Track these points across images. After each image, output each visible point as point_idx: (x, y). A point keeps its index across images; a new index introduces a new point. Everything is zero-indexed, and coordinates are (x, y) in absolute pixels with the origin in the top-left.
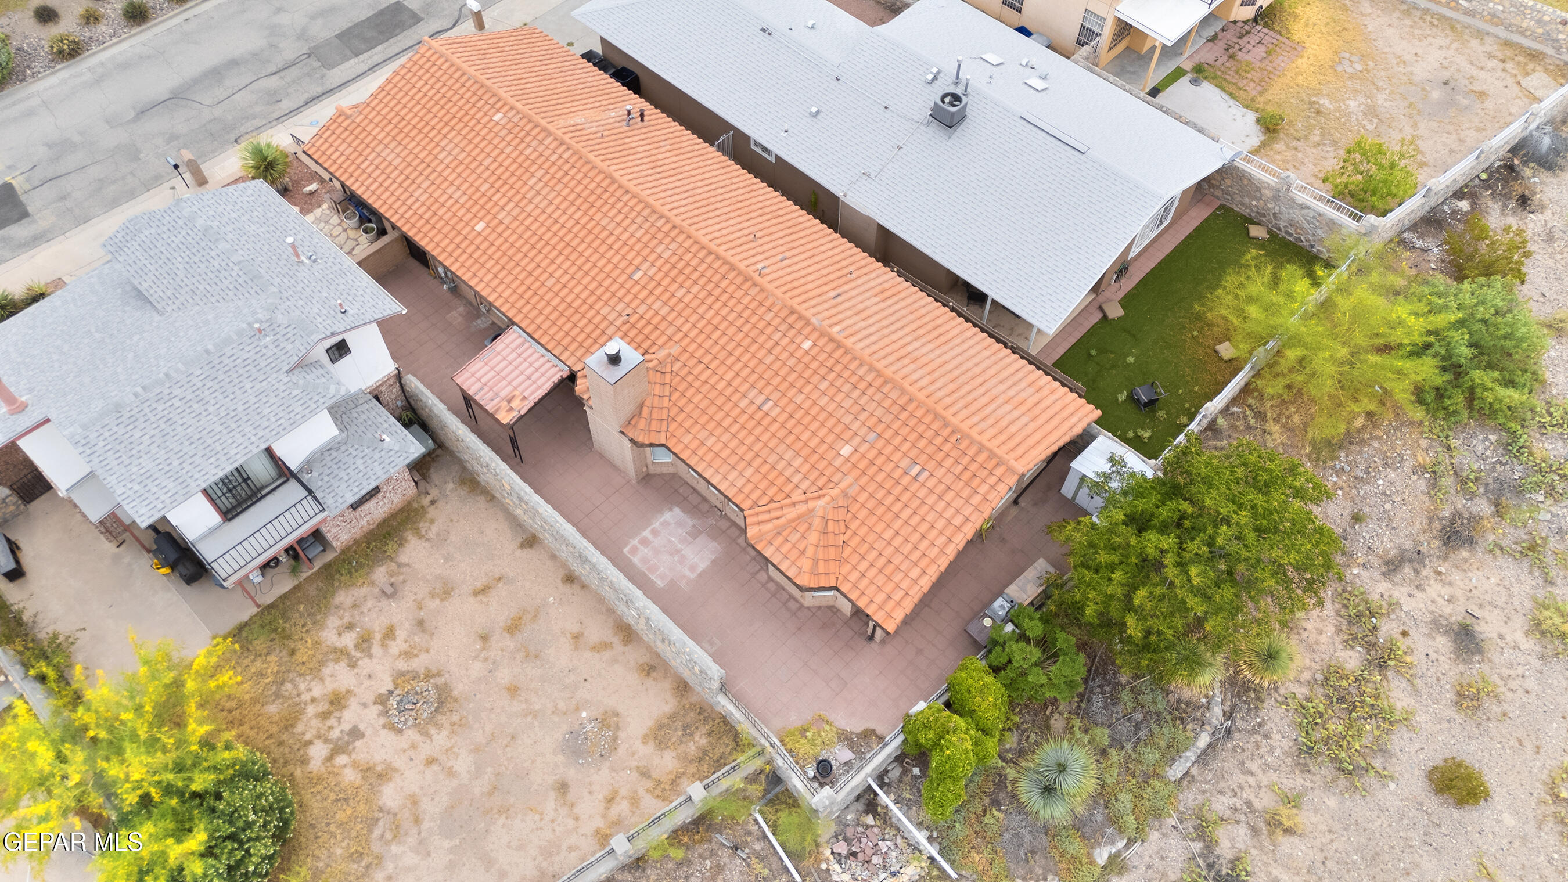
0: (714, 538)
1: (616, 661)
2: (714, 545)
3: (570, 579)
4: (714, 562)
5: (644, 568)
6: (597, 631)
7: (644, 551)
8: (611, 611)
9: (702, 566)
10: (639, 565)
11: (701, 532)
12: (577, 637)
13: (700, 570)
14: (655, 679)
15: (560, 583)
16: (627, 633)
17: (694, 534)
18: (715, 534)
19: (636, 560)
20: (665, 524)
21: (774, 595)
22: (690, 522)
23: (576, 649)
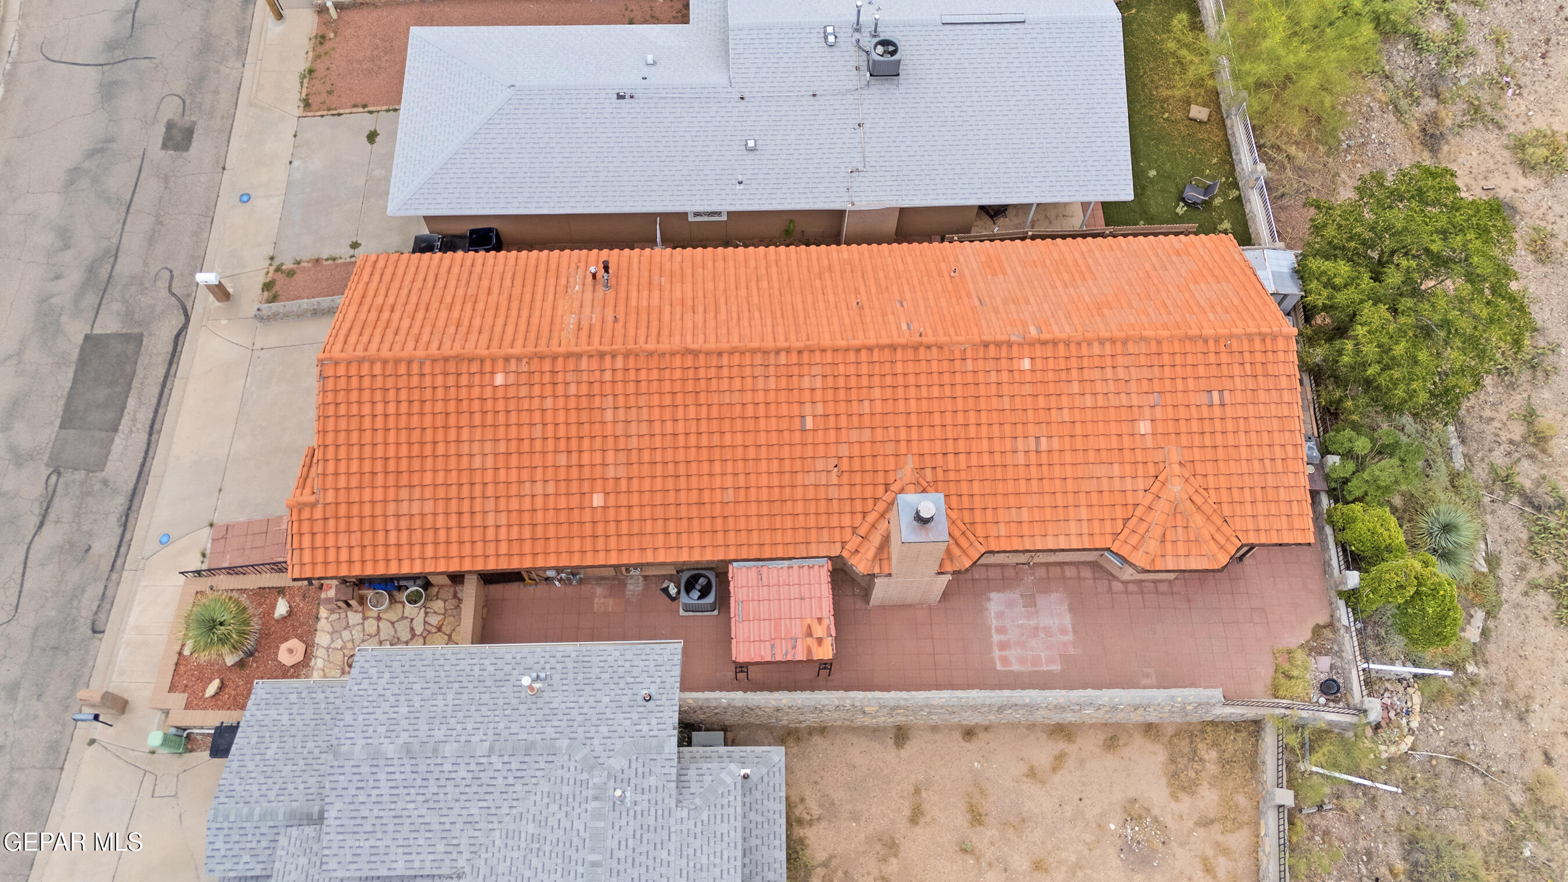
0: (1047, 591)
1: (1082, 762)
2: (1054, 597)
3: (969, 733)
4: (1071, 610)
5: (1028, 668)
6: (1042, 752)
7: (1012, 653)
8: (1031, 727)
9: (1067, 621)
10: (1023, 668)
11: (1033, 596)
12: (1032, 773)
13: (1070, 627)
14: (1126, 745)
15: (967, 745)
16: (1062, 731)
17: (1030, 601)
18: (1045, 586)
19: (1016, 667)
20: (1000, 615)
21: (1142, 593)
22: (1015, 595)
23: (1043, 782)
